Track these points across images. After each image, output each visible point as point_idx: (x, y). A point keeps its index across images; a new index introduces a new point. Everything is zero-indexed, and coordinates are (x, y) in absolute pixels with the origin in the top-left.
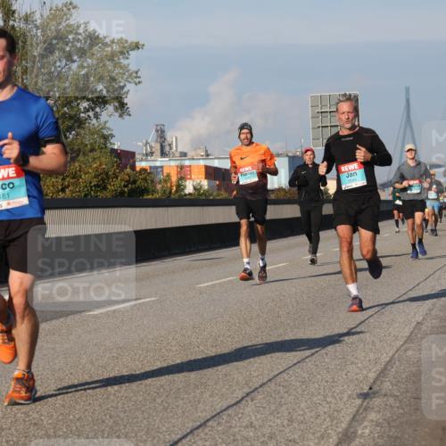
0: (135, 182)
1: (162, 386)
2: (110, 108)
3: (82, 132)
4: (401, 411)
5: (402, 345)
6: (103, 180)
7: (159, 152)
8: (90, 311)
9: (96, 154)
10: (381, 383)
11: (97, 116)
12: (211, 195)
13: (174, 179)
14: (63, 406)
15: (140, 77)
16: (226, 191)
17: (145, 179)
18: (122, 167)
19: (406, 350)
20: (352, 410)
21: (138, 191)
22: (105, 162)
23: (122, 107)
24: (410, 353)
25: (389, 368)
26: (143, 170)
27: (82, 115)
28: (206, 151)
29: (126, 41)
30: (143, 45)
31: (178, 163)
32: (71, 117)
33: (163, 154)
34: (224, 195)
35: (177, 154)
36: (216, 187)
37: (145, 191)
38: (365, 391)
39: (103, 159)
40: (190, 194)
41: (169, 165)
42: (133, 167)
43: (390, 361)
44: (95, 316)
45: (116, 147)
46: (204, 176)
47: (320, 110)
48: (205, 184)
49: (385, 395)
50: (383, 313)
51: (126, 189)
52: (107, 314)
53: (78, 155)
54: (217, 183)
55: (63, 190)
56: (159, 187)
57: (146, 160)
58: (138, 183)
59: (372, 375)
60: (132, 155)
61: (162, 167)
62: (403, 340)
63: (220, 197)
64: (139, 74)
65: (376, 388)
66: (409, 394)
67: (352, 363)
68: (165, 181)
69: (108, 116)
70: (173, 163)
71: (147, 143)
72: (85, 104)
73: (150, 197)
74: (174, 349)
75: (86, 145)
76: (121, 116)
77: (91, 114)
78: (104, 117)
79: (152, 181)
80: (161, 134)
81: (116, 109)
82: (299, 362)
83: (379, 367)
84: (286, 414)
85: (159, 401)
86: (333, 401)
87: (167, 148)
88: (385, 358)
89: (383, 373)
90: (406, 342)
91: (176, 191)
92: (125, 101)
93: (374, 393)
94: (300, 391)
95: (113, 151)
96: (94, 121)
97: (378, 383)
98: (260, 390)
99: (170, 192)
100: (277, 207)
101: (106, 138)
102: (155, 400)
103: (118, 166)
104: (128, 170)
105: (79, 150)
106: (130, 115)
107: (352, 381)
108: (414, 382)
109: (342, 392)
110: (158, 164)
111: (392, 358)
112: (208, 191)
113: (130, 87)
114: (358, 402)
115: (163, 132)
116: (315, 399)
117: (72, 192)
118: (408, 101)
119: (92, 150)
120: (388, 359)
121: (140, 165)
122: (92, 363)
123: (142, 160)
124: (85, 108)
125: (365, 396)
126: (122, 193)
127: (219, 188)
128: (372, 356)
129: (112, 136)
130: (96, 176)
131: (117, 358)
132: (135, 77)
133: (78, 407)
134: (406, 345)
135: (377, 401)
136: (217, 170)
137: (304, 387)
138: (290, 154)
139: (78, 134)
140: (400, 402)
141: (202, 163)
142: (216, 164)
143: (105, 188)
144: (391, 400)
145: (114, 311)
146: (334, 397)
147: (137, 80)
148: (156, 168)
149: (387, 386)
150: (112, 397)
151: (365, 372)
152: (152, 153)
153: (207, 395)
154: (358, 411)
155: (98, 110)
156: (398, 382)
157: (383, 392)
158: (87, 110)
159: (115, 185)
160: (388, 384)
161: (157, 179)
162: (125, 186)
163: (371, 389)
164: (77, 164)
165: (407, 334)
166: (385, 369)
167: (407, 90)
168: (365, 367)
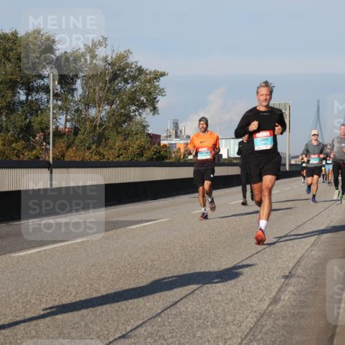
0: (160, 152)
1: (169, 270)
2: (148, 110)
3: (131, 124)
4: (307, 286)
5: (309, 248)
6: (142, 150)
7: (174, 136)
9: (139, 136)
10: (297, 269)
11: (140, 115)
13: (182, 151)
14: (113, 280)
15: (165, 92)
17: (166, 151)
18: (152, 143)
19: (311, 251)
20: (279, 285)
21: (161, 158)
22: (143, 141)
23: (155, 109)
24: (313, 252)
25: (301, 261)
26: (165, 146)
27: (132, 114)
29: (158, 72)
30: (168, 74)
31: (185, 142)
32: (125, 115)
33: (177, 136)
35: (185, 137)
37: (165, 157)
38: (287, 274)
39: (142, 139)
40: (191, 160)
41: (180, 143)
42: (159, 144)
43: (301, 258)
44: (133, 229)
45: (150, 132)
49: (298, 277)
51: (154, 157)
52: (140, 228)
53: (128, 136)
55: (118, 157)
56: (173, 155)
57: (167, 140)
58: (162, 153)
59: (291, 265)
60: (159, 137)
61: (175, 144)
65: (293, 272)
66: (312, 277)
67: (280, 258)
68: (177, 152)
69: (146, 115)
70: (182, 142)
71: (168, 130)
72: (134, 108)
73: (168, 161)
74: (177, 248)
75: (133, 131)
76: (153, 115)
77: (137, 113)
78: (144, 115)
79: (170, 152)
80: (176, 125)
81: (151, 111)
83: (295, 261)
84: (240, 287)
86: (268, 280)
87: (179, 133)
88: (299, 255)
89: (298, 264)
90: (311, 246)
91: (183, 158)
92: (157, 106)
93: (292, 275)
94: (249, 273)
95: (148, 134)
96: (138, 117)
97: (295, 269)
99: (180, 159)
101: (145, 127)
104: (156, 145)
105: (129, 134)
106: (158, 114)
107: (279, 268)
108: (315, 269)
109: (274, 275)
110: (173, 142)
111: (303, 256)
113: (159, 98)
114: (283, 280)
115: (177, 124)
116: (257, 279)
117: (124, 158)
118: (318, 108)
119: (136, 134)
120: (301, 256)
121: (163, 143)
122: (130, 256)
123: (164, 140)
125: (286, 277)
126: (152, 159)
128: (291, 254)
129: (148, 126)
130: (138, 149)
131: (145, 254)
132: (162, 92)
134: (312, 248)
135: (293, 280)
137: (251, 272)
139: (128, 125)
140: (307, 280)
143: (142, 155)
144: (302, 280)
145: (145, 226)
146: (268, 277)
147: (163, 94)
148: (172, 144)
149: (299, 271)
150: (141, 276)
151: (287, 263)
152: (170, 136)
154: (282, 286)
155: (141, 111)
156: (306, 269)
157: (297, 275)
158: (134, 111)
159: (148, 154)
161: (172, 151)
162: (154, 155)
163: (290, 273)
164: (127, 142)
165: (313, 241)
166: (299, 261)
167: (318, 102)
168: (287, 261)
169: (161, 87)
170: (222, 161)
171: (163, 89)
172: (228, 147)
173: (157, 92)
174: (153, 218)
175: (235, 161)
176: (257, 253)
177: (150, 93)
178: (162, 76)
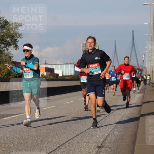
2: (12, 47)
3: (2, 55)
4: (111, 153)
5: (112, 130)
8: (4, 118)
10: (105, 143)
12: (47, 77)
15: (22, 36)
16: (52, 76)
19: (114, 131)
20: (95, 152)
23: (16, 46)
24: (115, 132)
25: (108, 138)
28: (46, 62)
29: (17, 23)
34: (52, 77)
36: (49, 75)
44: (5, 120)
45: (14, 61)
46: (45, 71)
47: (85, 48)
48: (45, 73)
50: (106, 119)
52: (10, 119)
54: (49, 73)
59: (102, 140)
62: (113, 128)
63: (50, 78)
65: (103, 145)
66: (114, 147)
67: (95, 136)
69: (11, 50)
72: (3, 46)
75: (3, 60)
76: (16, 49)
77: (5, 49)
78: (9, 50)
81: (14, 47)
82: (77, 136)
83: (104, 137)
88: (106, 134)
89: (106, 139)
90: (114, 129)
92: (17, 44)
94: (77, 146)
95: (13, 62)
96: (6, 51)
97: (104, 143)
98: (63, 145)
100: (70, 81)
101: (10, 57)
105: (1, 61)
106: (19, 49)
107: (95, 142)
108: (116, 143)
109: (91, 146)
111: (109, 134)
112: (46, 76)
113: (18, 39)
114: (97, 149)
116: (82, 148)
118: (115, 45)
120: (107, 134)
125: (99, 147)
127: (50, 75)
128: (102, 133)
129: (12, 56)
131: (13, 134)
134: (114, 130)
135: (103, 149)
136: (49, 69)
137: (78, 144)
138: (75, 63)
140: (111, 149)
141: (44, 66)
142: (49, 66)
144: (108, 149)
145: (13, 118)
146: (88, 148)
147: (21, 37)
151: (99, 139)
153: (44, 147)
155: (7, 47)
156: (111, 142)
157: (106, 146)
158: (3, 48)
160: (107, 143)
163: (101, 145)
166: (106, 138)
167: (115, 41)
168: (99, 137)
169: (20, 33)
170: (59, 78)
171: (21, 34)
172: (62, 69)
173: (17, 36)
174: (17, 113)
175: (67, 78)
176: (82, 133)
177: (13, 37)
178: (20, 26)
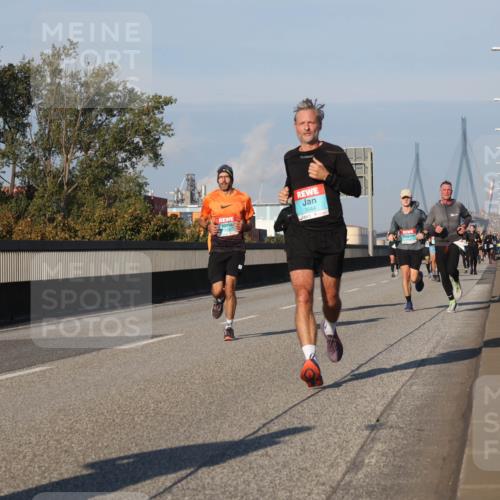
0: (166, 227)
2: (146, 158)
3: (119, 180)
4: (405, 442)
5: (408, 381)
6: (137, 224)
7: (188, 200)
8: (120, 345)
9: (132, 201)
10: (388, 415)
11: (133, 166)
14: (93, 434)
15: (173, 130)
17: (176, 224)
18: (154, 212)
19: (411, 385)
20: (360, 441)
21: (168, 236)
22: (138, 208)
23: (156, 158)
24: (414, 388)
25: (395, 401)
26: (174, 216)
27: (120, 165)
29: (160, 97)
30: (176, 100)
32: (109, 167)
33: (193, 201)
37: (174, 235)
38: (373, 423)
39: (137, 205)
42: (165, 213)
43: (396, 395)
44: (125, 351)
45: (150, 194)
49: (391, 427)
50: (391, 351)
51: (158, 233)
52: (136, 349)
53: (115, 201)
55: (100, 233)
56: (188, 231)
57: (177, 207)
58: (169, 228)
59: (379, 409)
60: (165, 201)
61: (191, 213)
62: (409, 376)
64: (172, 127)
65: (382, 420)
66: (413, 427)
67: (361, 397)
68: (194, 226)
69: (143, 167)
71: (178, 191)
72: (123, 155)
73: (179, 240)
74: (197, 382)
75: (122, 193)
76: (155, 166)
77: (128, 164)
78: (139, 167)
79: (182, 226)
80: (192, 183)
81: (151, 158)
83: (386, 401)
84: (299, 444)
85: (182, 430)
86: (343, 432)
87: (197, 196)
88: (392, 392)
89: (389, 406)
90: (411, 377)
91: (204, 235)
92: (160, 152)
93: (381, 425)
95: (147, 198)
96: (131, 170)
97: (385, 415)
98: (276, 421)
99: (199, 236)
101: (141, 186)
102: (178, 430)
103: (151, 211)
104: (160, 216)
105: (116, 197)
106: (163, 165)
107: (360, 413)
108: (418, 415)
109: (352, 423)
110: (188, 210)
111: (398, 393)
113: (163, 139)
114: (366, 433)
115: (193, 181)
116: (326, 430)
117: (109, 235)
118: (417, 156)
119: (128, 197)
120: (394, 393)
121: (171, 211)
122: (121, 395)
123: (173, 207)
124: (123, 158)
125: (372, 428)
126: (154, 237)
128: (379, 390)
129: (146, 184)
130: (131, 221)
131: (144, 390)
132: (167, 130)
133: (106, 436)
134: (412, 381)
135: (383, 433)
137: (316, 419)
139: (115, 182)
140: (405, 433)
143: (139, 232)
144: (397, 432)
146: (343, 428)
147: (171, 133)
148: (186, 213)
149: (393, 418)
150: (138, 427)
151: (373, 405)
152: (182, 201)
153: (226, 426)
154: (365, 442)
155: (134, 160)
156: (404, 414)
157: (389, 424)
158: (124, 160)
159: (148, 229)
160: (394, 416)
161: (186, 225)
162: (157, 230)
163: (378, 421)
164: (114, 210)
166: (392, 401)
167: (417, 146)
168: (373, 401)
169: (165, 121)
171: (170, 126)
173: (159, 130)
177: (149, 132)
178: (167, 104)
